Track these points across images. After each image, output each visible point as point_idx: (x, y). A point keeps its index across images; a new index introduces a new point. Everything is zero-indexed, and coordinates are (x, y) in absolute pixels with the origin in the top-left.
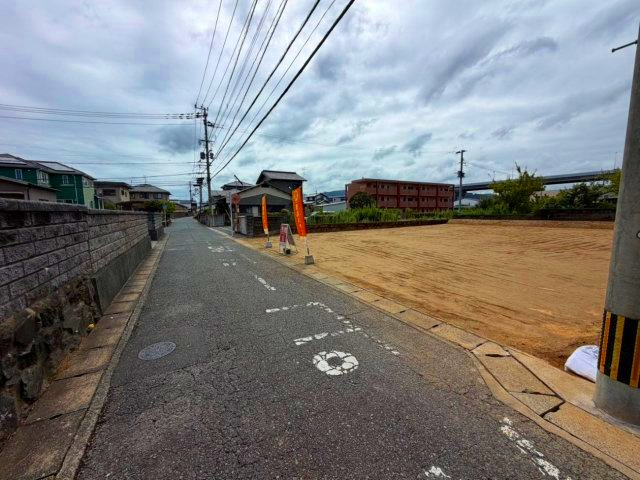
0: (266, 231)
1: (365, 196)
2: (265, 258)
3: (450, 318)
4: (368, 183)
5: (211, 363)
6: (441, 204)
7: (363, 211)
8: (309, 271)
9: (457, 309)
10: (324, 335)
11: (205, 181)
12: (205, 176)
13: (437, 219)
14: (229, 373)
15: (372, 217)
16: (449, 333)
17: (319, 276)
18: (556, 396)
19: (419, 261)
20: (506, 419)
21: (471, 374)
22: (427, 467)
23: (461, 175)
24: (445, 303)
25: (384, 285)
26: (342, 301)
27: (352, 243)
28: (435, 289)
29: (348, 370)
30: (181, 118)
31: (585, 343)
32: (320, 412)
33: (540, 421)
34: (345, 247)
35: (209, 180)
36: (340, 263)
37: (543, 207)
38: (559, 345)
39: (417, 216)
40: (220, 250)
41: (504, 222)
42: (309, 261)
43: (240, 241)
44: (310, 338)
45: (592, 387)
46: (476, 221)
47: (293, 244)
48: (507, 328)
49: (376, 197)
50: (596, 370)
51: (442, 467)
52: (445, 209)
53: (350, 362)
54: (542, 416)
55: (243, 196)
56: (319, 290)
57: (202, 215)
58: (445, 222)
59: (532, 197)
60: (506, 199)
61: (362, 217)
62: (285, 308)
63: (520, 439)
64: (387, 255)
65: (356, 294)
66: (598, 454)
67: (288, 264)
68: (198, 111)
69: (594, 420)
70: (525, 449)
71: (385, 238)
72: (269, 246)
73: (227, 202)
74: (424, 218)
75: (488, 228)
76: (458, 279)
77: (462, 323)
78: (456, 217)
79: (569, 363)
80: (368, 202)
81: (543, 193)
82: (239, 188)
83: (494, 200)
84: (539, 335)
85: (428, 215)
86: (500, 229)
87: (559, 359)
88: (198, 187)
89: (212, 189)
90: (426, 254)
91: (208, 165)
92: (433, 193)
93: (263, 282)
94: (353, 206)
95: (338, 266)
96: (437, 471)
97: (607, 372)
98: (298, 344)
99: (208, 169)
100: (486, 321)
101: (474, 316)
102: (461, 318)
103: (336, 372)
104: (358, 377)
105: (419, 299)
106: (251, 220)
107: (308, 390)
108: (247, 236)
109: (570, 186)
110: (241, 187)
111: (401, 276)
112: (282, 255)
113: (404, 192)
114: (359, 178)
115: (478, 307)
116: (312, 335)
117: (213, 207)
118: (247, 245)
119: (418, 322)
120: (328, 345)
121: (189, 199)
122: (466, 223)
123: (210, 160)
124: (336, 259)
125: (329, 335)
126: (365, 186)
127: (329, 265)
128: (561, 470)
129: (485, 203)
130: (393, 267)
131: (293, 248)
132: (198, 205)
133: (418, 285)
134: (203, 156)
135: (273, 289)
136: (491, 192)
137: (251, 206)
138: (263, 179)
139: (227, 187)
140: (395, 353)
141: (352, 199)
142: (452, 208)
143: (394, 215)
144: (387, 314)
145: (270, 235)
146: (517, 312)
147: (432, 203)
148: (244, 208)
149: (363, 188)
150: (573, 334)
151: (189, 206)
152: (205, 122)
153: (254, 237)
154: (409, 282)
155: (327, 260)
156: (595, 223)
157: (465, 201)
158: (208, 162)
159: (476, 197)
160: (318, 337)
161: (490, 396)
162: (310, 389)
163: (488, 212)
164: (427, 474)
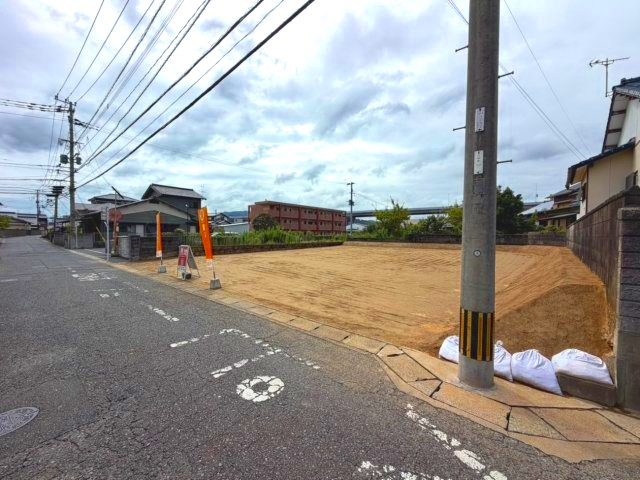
0: (159, 254)
1: (268, 218)
2: (160, 285)
3: (356, 328)
4: (273, 205)
5: (102, 421)
6: (337, 228)
7: (268, 233)
8: (216, 296)
9: (360, 320)
10: (244, 362)
11: (66, 191)
12: (67, 184)
13: (334, 241)
14: (132, 428)
15: (276, 239)
16: (357, 342)
17: (228, 301)
18: (437, 379)
19: (325, 279)
20: (409, 406)
21: (379, 374)
22: (358, 464)
23: (351, 203)
24: (351, 316)
25: (296, 305)
26: (257, 325)
27: (259, 265)
28: (341, 304)
29: (275, 393)
30: (30, 107)
31: (448, 335)
32: (253, 443)
33: (430, 401)
34: (252, 269)
35: (72, 190)
36: (250, 286)
37: (410, 232)
38: (434, 339)
39: (317, 238)
40: (92, 277)
41: (385, 244)
42: (216, 286)
43: (120, 266)
44: (230, 368)
45: (457, 367)
46: (365, 243)
47: (195, 268)
48: (399, 332)
49: (279, 219)
50: (458, 353)
51: (369, 460)
52: (340, 232)
53: (276, 385)
54: (431, 396)
55: (125, 212)
56: (231, 315)
57: (57, 234)
58: (341, 244)
59: (402, 224)
60: (385, 225)
61: (266, 239)
62: (194, 340)
63: (420, 419)
64: (296, 275)
65: (270, 316)
66: (466, 415)
67: (191, 291)
68: (59, 104)
69: (461, 392)
70: (424, 425)
71: (292, 260)
72: (163, 271)
73: (103, 218)
74: (324, 241)
75: (374, 250)
76: (358, 294)
77: (367, 332)
78: (349, 239)
79: (442, 352)
80: (272, 225)
81: (409, 222)
82: (119, 202)
83: (377, 226)
84: (420, 334)
85: (327, 238)
86: (383, 250)
87: (434, 350)
88: (53, 198)
89: (77, 201)
90: (329, 273)
91: (73, 172)
92: (329, 217)
93: (161, 312)
94: (256, 227)
95: (247, 288)
96: (366, 465)
97: (465, 353)
98: (216, 376)
99: (72, 176)
100: (383, 327)
101: (374, 325)
102: (366, 328)
103: (263, 397)
104: (285, 398)
105: (329, 315)
106: (135, 241)
107: (235, 423)
108: (130, 260)
109: (425, 217)
110: (120, 201)
111: (311, 294)
112: (180, 280)
113: (306, 216)
114: (262, 200)
115: (376, 315)
116: (231, 364)
117: (77, 224)
118: (132, 271)
119: (332, 336)
120: (250, 372)
121: (34, 211)
122: (357, 245)
123: (76, 166)
124: (244, 282)
125: (250, 361)
126: (268, 208)
127: (238, 288)
128: (447, 434)
129: (371, 228)
130: (301, 286)
131: (194, 272)
132: (50, 221)
133: (327, 302)
134: (64, 159)
135: (175, 319)
136: (374, 219)
137: (135, 224)
138: (151, 194)
139: (97, 200)
140: (316, 367)
141: (255, 220)
142: (345, 232)
143: (297, 238)
144: (304, 332)
145: (164, 258)
146: (403, 318)
147: (329, 227)
148: (125, 226)
149: (266, 210)
150: (439, 330)
151: (35, 222)
152: (71, 120)
153: (140, 260)
154: (319, 300)
155: (235, 283)
156: (443, 245)
157: (355, 226)
158: (72, 167)
159: (363, 222)
160: (238, 365)
161: (396, 389)
162: (239, 422)
163: (373, 236)
164: (360, 470)
